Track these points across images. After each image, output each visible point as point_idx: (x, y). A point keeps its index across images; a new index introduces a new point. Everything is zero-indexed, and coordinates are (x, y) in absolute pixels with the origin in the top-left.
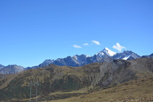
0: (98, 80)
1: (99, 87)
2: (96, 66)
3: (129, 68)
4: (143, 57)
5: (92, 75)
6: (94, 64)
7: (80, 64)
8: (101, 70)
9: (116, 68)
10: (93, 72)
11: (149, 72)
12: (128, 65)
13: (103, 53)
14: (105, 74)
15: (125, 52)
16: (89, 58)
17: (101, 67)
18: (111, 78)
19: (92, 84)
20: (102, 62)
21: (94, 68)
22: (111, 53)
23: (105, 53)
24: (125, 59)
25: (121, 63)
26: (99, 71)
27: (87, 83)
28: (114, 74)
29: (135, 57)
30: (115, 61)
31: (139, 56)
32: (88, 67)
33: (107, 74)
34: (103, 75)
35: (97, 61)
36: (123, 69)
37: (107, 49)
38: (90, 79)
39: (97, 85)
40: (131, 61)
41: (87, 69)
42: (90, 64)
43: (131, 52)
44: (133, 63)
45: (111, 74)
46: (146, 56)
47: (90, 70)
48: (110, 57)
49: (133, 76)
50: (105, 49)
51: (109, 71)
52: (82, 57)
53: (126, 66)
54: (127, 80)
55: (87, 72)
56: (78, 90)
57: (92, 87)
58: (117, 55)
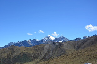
0: (43, 55)
1: (43, 60)
2: (42, 46)
3: (63, 47)
4: (71, 40)
5: (39, 52)
6: (41, 45)
7: (32, 45)
8: (45, 49)
9: (55, 47)
10: (40, 50)
11: (74, 49)
12: (61, 45)
13: (47, 38)
14: (48, 51)
15: (60, 37)
16: (38, 41)
17: (45, 47)
18: (51, 54)
19: (39, 58)
20: (46, 44)
21: (40, 48)
22: (52, 38)
24: (61, 42)
25: (57, 44)
26: (44, 49)
27: (36, 57)
28: (53, 51)
29: (66, 41)
30: (54, 43)
31: (69, 40)
32: (37, 47)
33: (49, 51)
34: (46, 52)
35: (43, 43)
36: (59, 48)
37: (49, 35)
38: (38, 55)
39: (42, 58)
40: (64, 43)
41: (36, 48)
42: (38, 45)
43: (64, 38)
45: (51, 51)
46: (73, 40)
47: (38, 49)
48: (51, 41)
49: (64, 52)
50: (48, 36)
51: (50, 49)
52: (34, 41)
53: (60, 46)
54: (61, 55)
55: (36, 50)
56: (30, 62)
57: (39, 60)
58: (56, 39)
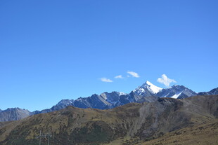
0: (136, 128)
1: (138, 138)
2: (133, 108)
3: (182, 110)
4: (201, 94)
5: (128, 120)
6: (131, 105)
7: (111, 105)
8: (141, 114)
9: (163, 110)
10: (129, 116)
11: (209, 115)
12: (179, 106)
13: (143, 89)
14: (147, 119)
15: (174, 87)
16: (123, 96)
17: (141, 109)
18: (155, 125)
19: (128, 133)
20: (143, 102)
21: (131, 110)
22: (155, 89)
23: (146, 89)
24: (175, 97)
25: (168, 103)
26: (138, 115)
27: (121, 132)
28: (159, 119)
29: (189, 95)
30: (161, 100)
31: (194, 93)
32: (122, 109)
33: (149, 119)
34: (143, 121)
35: (135, 101)
36: (172, 112)
37: (148, 83)
38: (125, 126)
39: (136, 135)
40: (184, 101)
41: (120, 112)
42: (125, 105)
43: (182, 88)
44: (187, 103)
45: (155, 119)
46: (205, 93)
47: (125, 114)
48: (153, 95)
49: (187, 122)
50: (146, 84)
51: (152, 114)
52: (113, 96)
53: (176, 107)
54: (179, 128)
55: (120, 116)
56: (109, 142)
57: (128, 138)
58: (164, 92)
